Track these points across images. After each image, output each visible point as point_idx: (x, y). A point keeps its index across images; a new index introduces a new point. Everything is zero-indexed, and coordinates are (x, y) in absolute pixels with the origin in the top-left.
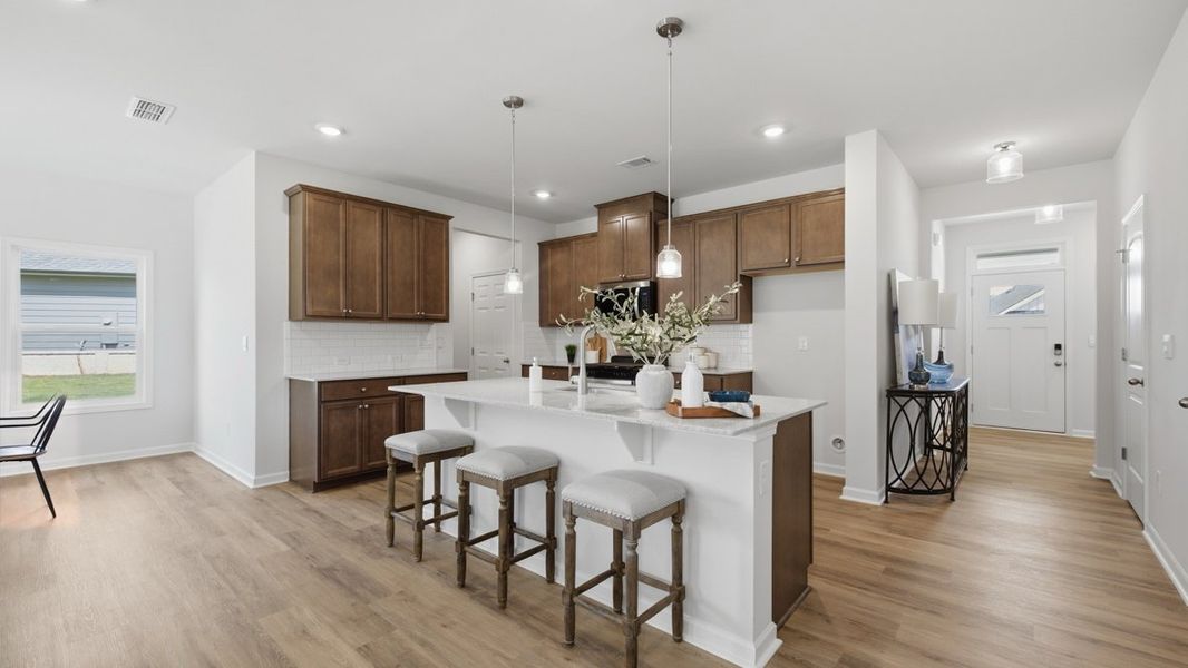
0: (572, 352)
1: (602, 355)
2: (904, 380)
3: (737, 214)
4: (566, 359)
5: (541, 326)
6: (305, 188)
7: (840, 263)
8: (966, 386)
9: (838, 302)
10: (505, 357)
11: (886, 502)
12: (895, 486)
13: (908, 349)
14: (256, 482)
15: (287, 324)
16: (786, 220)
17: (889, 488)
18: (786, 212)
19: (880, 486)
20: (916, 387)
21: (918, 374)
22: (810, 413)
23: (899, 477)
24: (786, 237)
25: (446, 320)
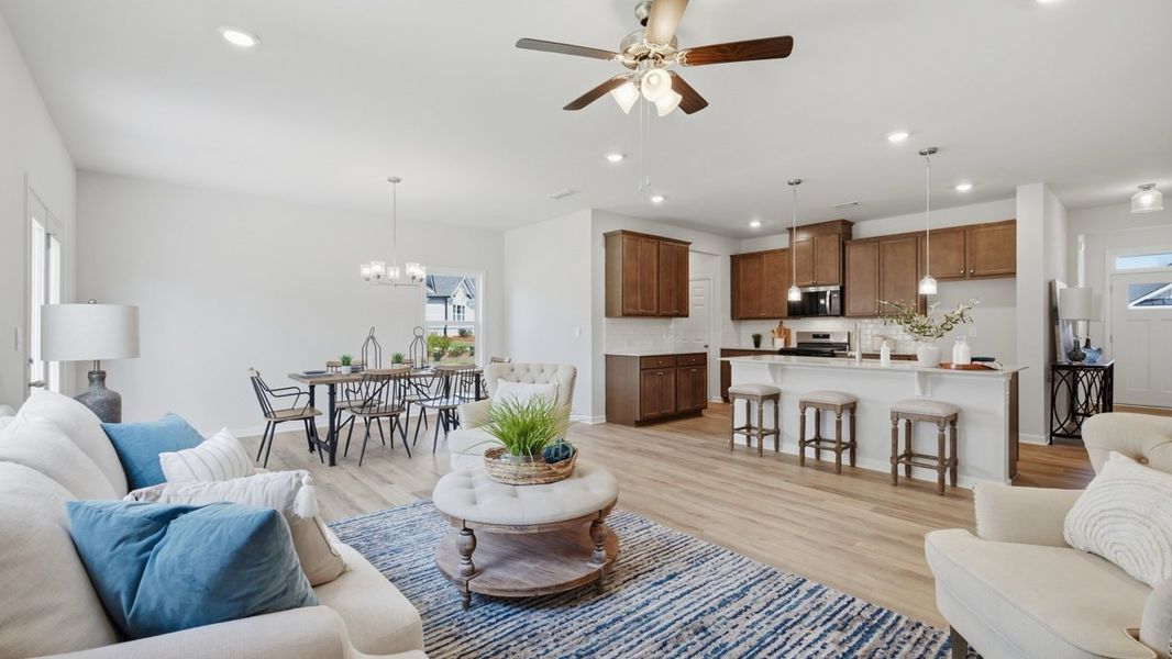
0: (757, 340)
1: (787, 342)
2: (1063, 359)
3: (917, 238)
4: (753, 345)
5: (732, 319)
6: (624, 232)
7: (1013, 274)
8: (1112, 365)
9: (1012, 302)
10: (703, 343)
11: (1051, 443)
12: (1058, 432)
13: (1066, 335)
14: (593, 420)
15: (605, 319)
16: (961, 243)
17: (1053, 434)
18: (961, 237)
19: (1046, 432)
20: (1075, 364)
21: (1075, 354)
22: (1017, 373)
23: (1062, 426)
24: (962, 254)
25: (687, 316)
